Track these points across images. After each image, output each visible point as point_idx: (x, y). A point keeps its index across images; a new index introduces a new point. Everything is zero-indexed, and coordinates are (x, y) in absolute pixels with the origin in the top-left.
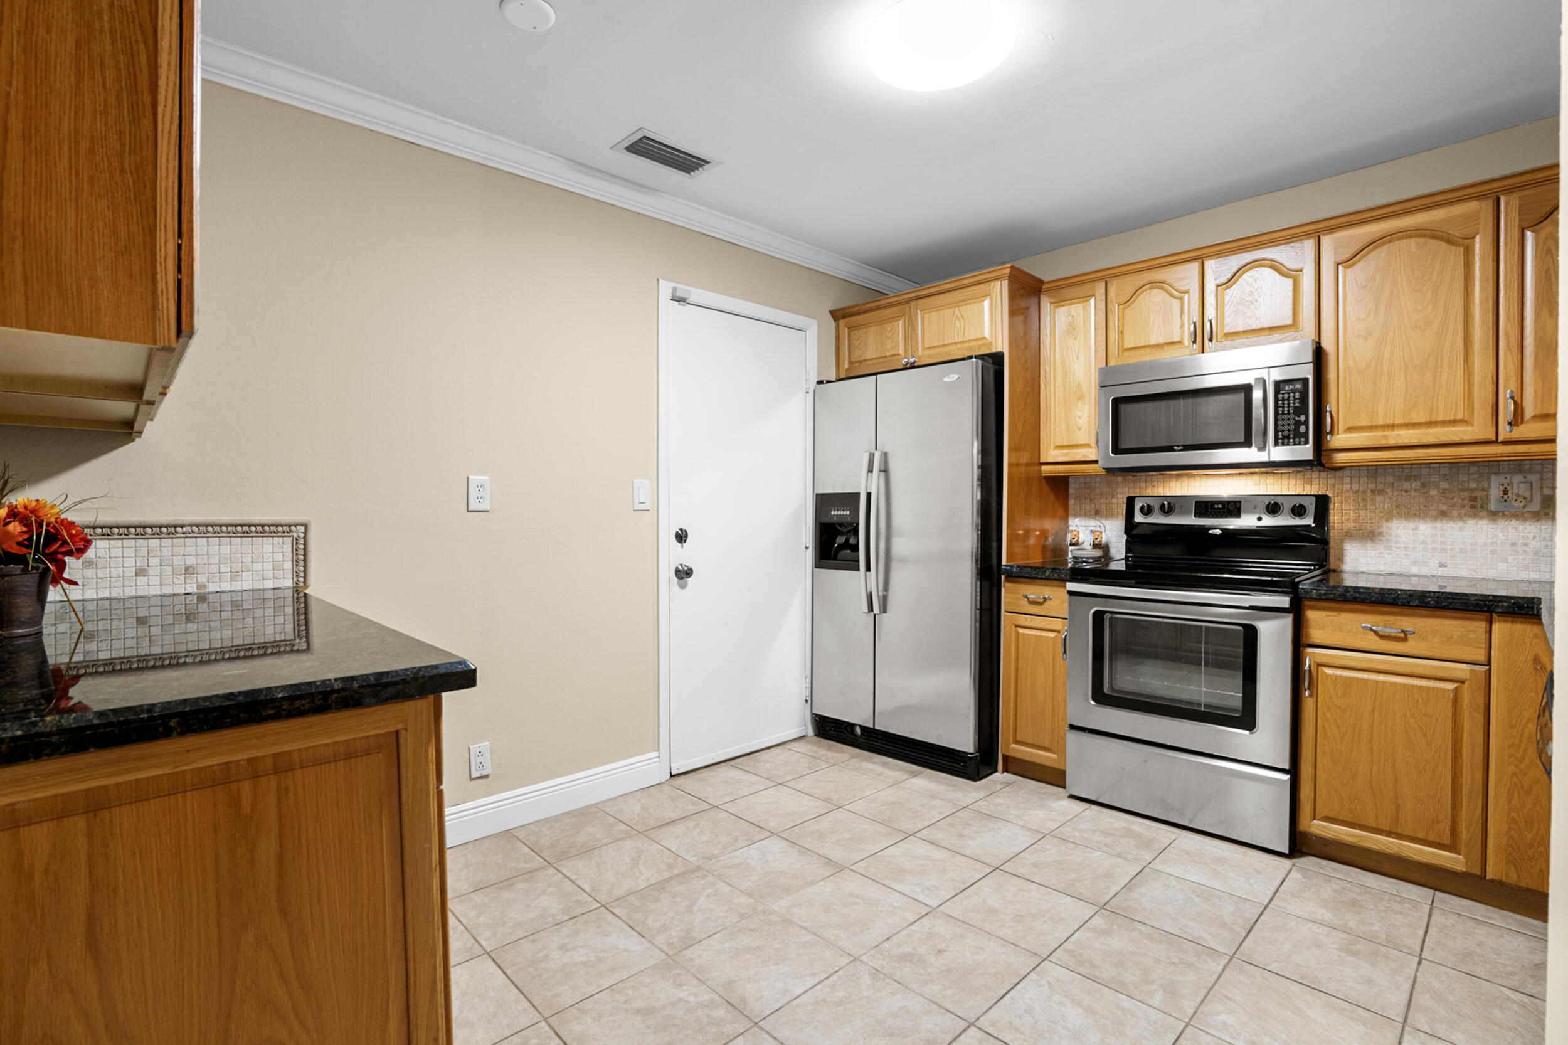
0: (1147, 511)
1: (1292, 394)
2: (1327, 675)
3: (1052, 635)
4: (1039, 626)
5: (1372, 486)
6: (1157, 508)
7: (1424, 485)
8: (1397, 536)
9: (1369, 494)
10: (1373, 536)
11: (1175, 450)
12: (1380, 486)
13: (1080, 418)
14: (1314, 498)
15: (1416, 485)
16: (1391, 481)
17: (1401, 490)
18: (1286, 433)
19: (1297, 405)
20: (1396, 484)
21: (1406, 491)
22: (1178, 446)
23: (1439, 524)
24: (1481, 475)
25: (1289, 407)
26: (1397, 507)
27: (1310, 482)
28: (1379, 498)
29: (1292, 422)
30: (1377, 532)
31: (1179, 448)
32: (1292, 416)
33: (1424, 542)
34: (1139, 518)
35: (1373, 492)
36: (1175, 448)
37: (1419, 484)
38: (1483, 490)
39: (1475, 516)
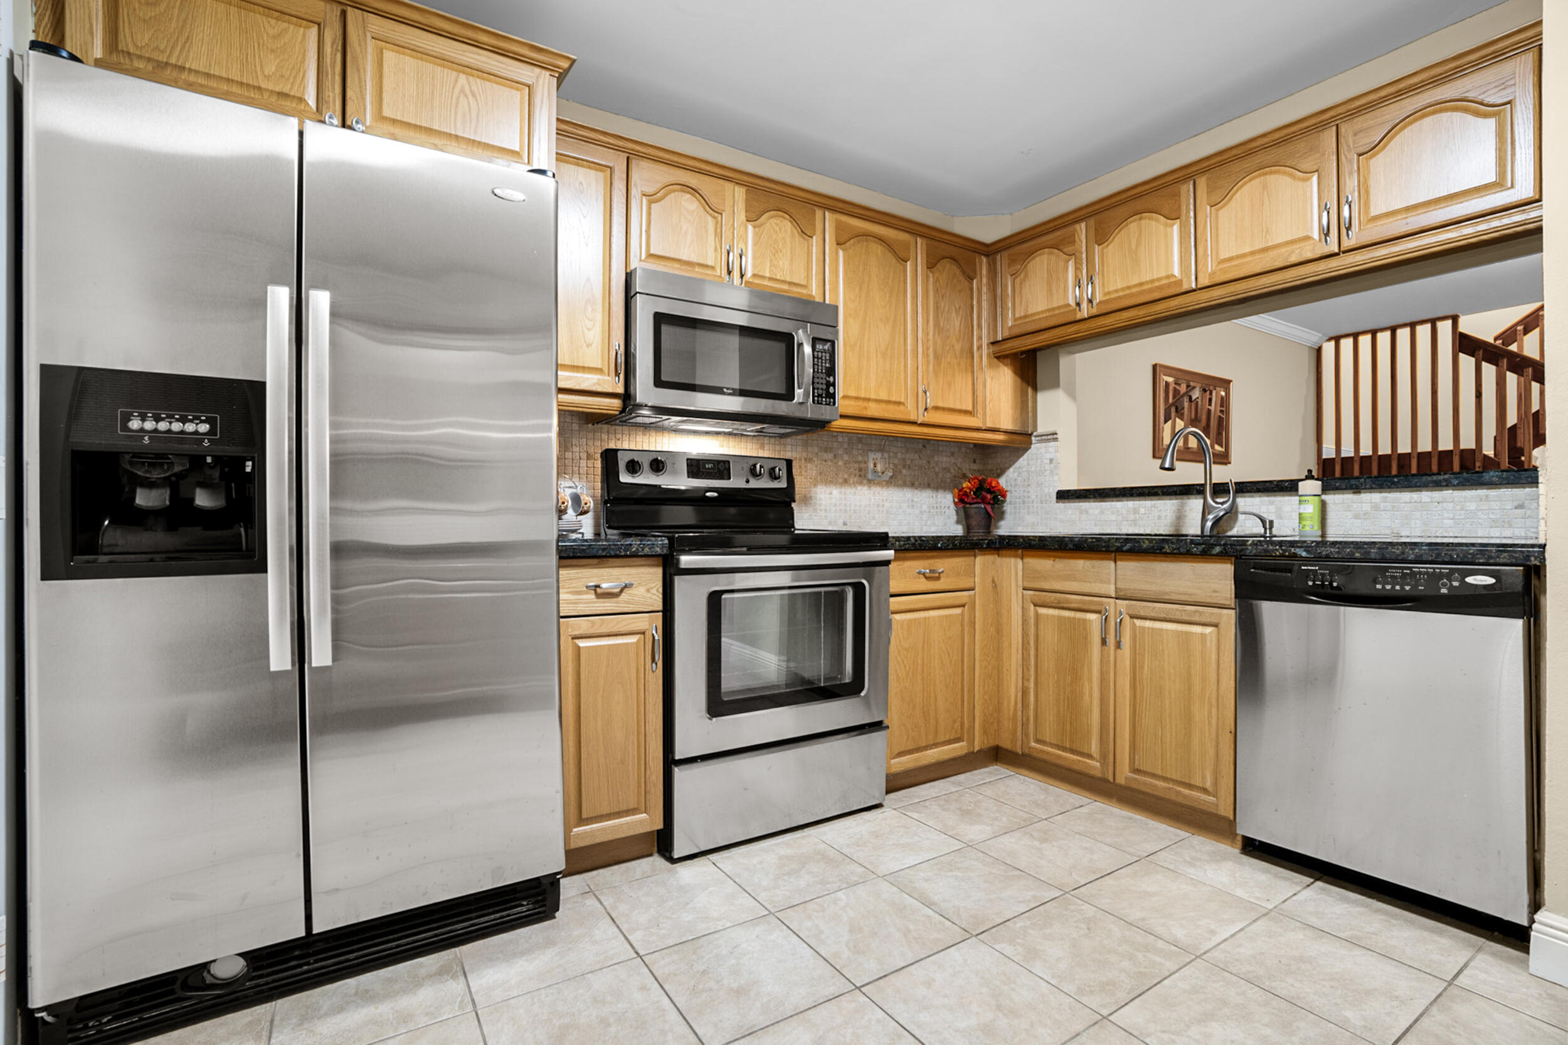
0: (633, 467)
1: (824, 354)
2: (898, 621)
3: (633, 639)
4: (615, 630)
5: (804, 455)
6: (646, 465)
7: (835, 456)
8: (820, 499)
9: (803, 462)
10: (806, 500)
11: (724, 393)
12: (810, 455)
13: (589, 330)
14: (785, 462)
15: (830, 456)
16: (816, 451)
17: (823, 460)
18: (820, 392)
19: (827, 365)
20: (819, 454)
21: (826, 461)
22: (728, 389)
23: (843, 490)
24: (864, 450)
25: (822, 366)
26: (821, 474)
27: (762, 447)
28: (809, 466)
29: (824, 382)
30: (808, 496)
31: (729, 391)
32: (824, 376)
33: (835, 505)
34: (625, 478)
35: (805, 459)
36: (725, 390)
37: (832, 455)
38: (865, 463)
39: (861, 483)
